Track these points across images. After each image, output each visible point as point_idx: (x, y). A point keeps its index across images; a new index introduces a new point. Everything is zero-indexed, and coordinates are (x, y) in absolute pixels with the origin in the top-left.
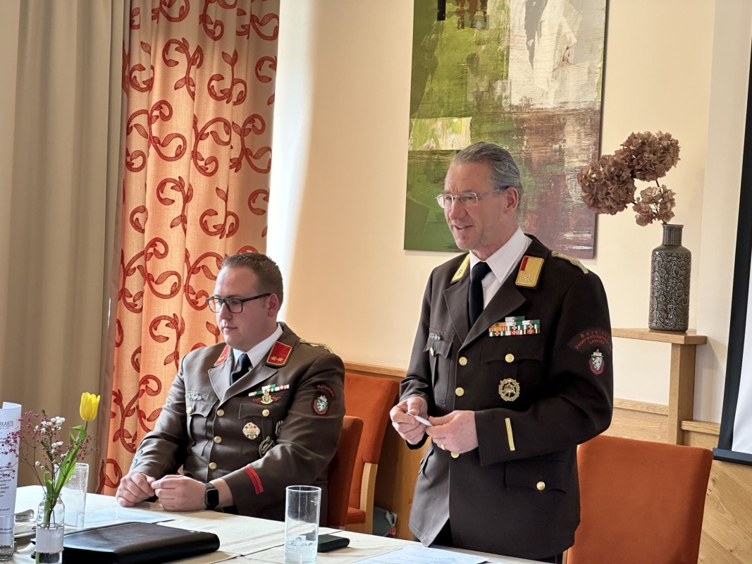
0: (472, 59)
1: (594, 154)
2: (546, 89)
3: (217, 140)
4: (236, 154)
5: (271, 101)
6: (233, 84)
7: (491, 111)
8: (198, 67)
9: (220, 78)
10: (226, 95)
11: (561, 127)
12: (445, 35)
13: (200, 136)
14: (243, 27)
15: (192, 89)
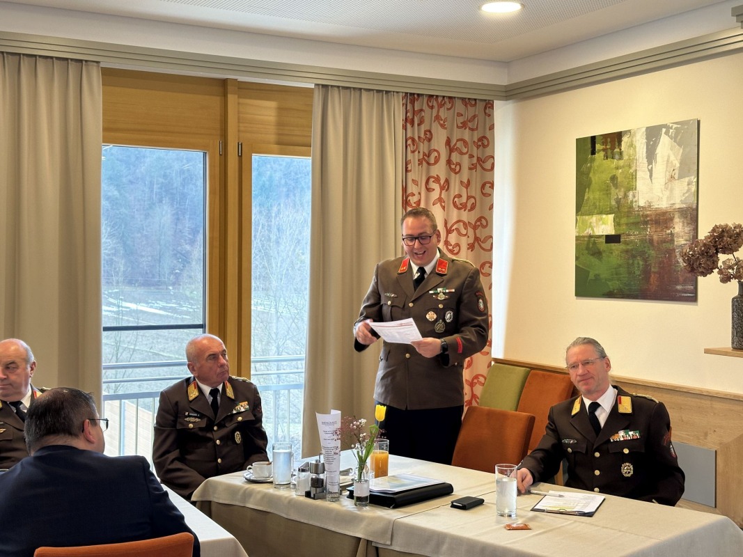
0: (614, 178)
1: (693, 236)
2: (661, 195)
3: (459, 233)
4: (471, 240)
5: (491, 207)
6: (467, 200)
7: (626, 210)
8: (447, 190)
9: (460, 196)
10: (464, 206)
11: (672, 219)
12: (596, 164)
13: (449, 232)
14: (472, 164)
15: (443, 204)
